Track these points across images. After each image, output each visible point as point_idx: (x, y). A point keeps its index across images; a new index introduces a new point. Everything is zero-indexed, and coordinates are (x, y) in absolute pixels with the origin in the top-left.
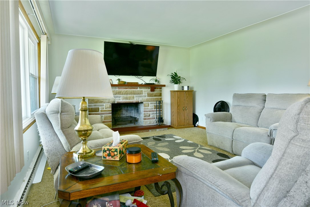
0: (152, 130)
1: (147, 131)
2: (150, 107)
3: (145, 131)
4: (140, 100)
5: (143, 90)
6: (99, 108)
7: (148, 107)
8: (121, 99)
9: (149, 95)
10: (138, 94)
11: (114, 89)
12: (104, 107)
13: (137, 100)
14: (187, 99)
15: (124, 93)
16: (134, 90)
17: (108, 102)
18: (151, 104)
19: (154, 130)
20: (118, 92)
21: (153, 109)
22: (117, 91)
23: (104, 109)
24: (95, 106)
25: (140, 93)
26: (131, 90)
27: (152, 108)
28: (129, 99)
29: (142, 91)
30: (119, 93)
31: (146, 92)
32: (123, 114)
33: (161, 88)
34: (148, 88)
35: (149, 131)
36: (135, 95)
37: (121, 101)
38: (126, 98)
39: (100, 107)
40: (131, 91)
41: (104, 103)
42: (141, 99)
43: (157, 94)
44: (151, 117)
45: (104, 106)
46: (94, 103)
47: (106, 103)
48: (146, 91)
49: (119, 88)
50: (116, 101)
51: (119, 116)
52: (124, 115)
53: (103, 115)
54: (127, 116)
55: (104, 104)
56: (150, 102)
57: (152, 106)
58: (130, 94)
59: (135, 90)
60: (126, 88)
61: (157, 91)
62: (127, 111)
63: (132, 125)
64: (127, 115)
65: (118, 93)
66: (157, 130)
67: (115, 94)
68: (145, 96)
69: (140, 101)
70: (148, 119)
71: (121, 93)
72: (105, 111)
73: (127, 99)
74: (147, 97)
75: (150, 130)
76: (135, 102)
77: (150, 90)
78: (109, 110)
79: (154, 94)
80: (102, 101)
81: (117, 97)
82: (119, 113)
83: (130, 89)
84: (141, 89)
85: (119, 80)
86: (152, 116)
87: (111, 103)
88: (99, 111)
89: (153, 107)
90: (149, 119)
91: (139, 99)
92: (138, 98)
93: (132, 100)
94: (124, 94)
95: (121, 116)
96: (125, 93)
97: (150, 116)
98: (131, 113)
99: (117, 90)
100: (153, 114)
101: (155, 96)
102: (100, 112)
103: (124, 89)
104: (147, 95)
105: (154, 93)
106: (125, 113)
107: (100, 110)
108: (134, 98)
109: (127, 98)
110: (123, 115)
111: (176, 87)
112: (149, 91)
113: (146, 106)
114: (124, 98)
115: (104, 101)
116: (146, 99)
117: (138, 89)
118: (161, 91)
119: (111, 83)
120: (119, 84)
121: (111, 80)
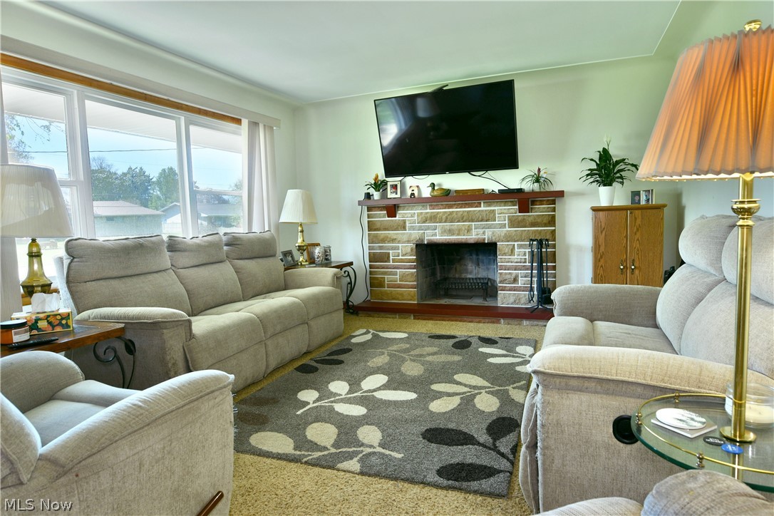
0: (507, 321)
1: (493, 322)
2: (516, 257)
3: (487, 320)
4: (486, 237)
5: (496, 208)
6: (389, 254)
7: (510, 255)
8: (437, 234)
9: (513, 223)
10: (482, 221)
11: (421, 210)
12: (400, 251)
13: (479, 236)
14: (638, 234)
15: (444, 217)
16: (470, 211)
17: (408, 242)
18: (520, 247)
19: (515, 321)
20: (428, 215)
21: (525, 262)
22: (427, 213)
23: (400, 257)
24: (381, 248)
25: (490, 217)
26: (463, 211)
27: (523, 260)
28: (458, 235)
29: (494, 210)
30: (433, 218)
31: (503, 213)
32: (469, 271)
33: (555, 200)
34: (510, 204)
35: (498, 322)
36: (473, 223)
37: (438, 237)
38: (450, 230)
39: (391, 252)
40: (461, 213)
41: (399, 242)
42: (490, 233)
43: (539, 221)
44: (520, 285)
45: (398, 249)
46: (379, 243)
47: (404, 242)
48: (505, 211)
49: (431, 205)
50: (426, 238)
51: (457, 276)
52: (471, 273)
53: (398, 270)
54: (479, 276)
55: (400, 245)
56: (516, 243)
57: (525, 254)
58: (459, 221)
59: (474, 211)
60: (450, 207)
61: (540, 211)
62: (478, 265)
63: (477, 302)
64: (478, 273)
65: (431, 218)
66: (525, 322)
67: (424, 222)
68: (504, 226)
69: (488, 239)
70: (509, 290)
71: (436, 218)
72: (402, 261)
73: (453, 234)
74: (507, 229)
75: (502, 321)
76: (472, 241)
77: (517, 207)
78: (410, 259)
79: (531, 219)
80: (395, 237)
81: (428, 228)
82: (458, 269)
83: (461, 207)
84: (489, 206)
85: (433, 185)
86: (523, 282)
87: (414, 242)
88: (388, 260)
89: (527, 257)
90: (514, 291)
91: (484, 233)
92: (481, 231)
93: (464, 235)
94: (445, 222)
95: (463, 276)
96: (447, 217)
97: (515, 280)
98: (488, 269)
99: (428, 211)
100: (526, 277)
101: (533, 225)
102: (391, 263)
103: (445, 208)
104: (507, 222)
105: (529, 216)
106: (473, 271)
107: (391, 258)
108: (469, 230)
109: (451, 232)
110: (467, 273)
111: (606, 196)
112: (513, 211)
113: (505, 254)
114: (444, 232)
115: (399, 237)
116: (505, 234)
117: (480, 207)
118: (554, 210)
119: (416, 195)
120: (433, 196)
121: (418, 186)
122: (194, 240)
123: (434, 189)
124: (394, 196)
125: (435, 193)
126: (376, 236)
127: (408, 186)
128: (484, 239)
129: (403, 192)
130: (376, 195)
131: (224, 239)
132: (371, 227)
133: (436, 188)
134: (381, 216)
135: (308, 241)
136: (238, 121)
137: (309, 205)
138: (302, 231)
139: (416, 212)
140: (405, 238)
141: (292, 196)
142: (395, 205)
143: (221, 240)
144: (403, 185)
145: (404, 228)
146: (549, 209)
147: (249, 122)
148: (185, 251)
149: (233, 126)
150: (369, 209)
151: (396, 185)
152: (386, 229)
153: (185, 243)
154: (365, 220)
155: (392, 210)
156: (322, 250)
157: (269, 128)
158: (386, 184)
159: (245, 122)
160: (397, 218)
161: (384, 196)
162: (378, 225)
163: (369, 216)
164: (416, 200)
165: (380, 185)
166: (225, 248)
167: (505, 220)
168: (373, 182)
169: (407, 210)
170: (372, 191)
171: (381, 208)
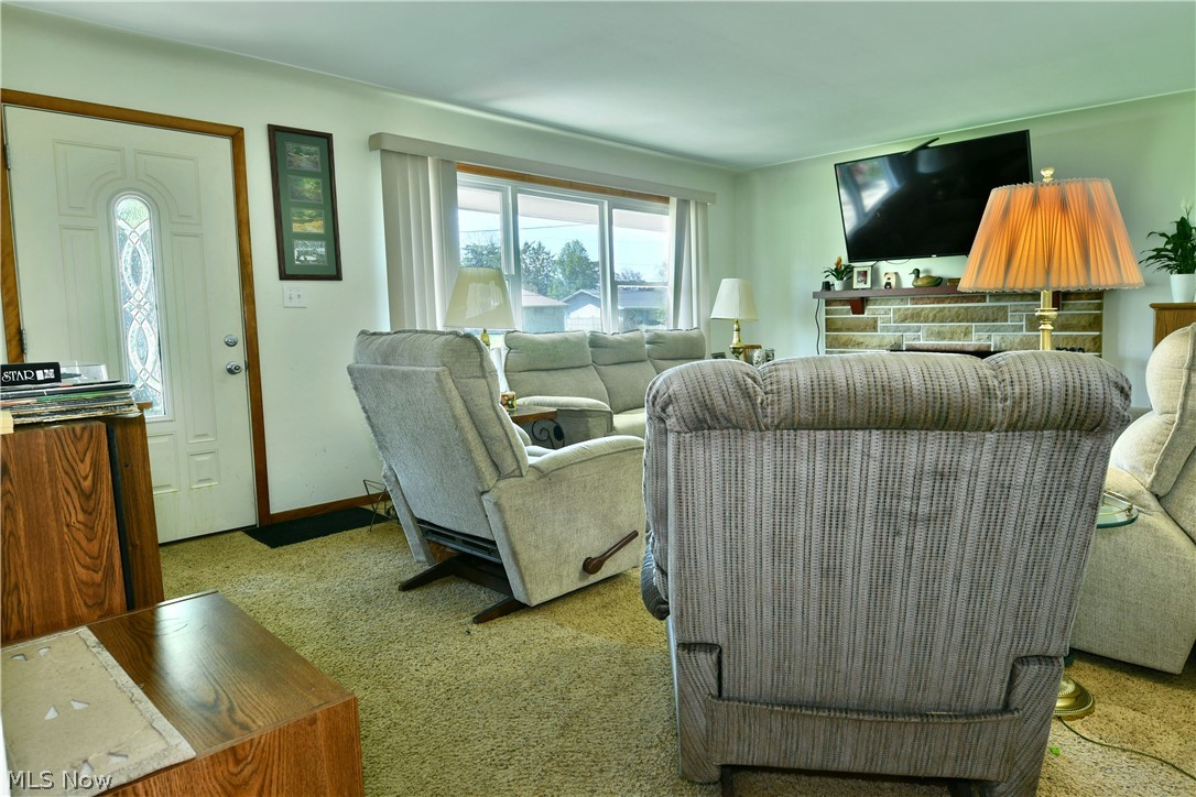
4: (992, 344)
5: (1008, 304)
8: (921, 338)
9: (1034, 324)
10: (986, 321)
11: (899, 304)
13: (982, 342)
15: (931, 315)
16: (970, 307)
17: (879, 347)
20: (909, 312)
22: (907, 309)
25: (998, 316)
26: (959, 308)
28: (951, 339)
29: (1004, 306)
30: (916, 316)
31: (1019, 311)
33: (1101, 293)
34: (1030, 298)
36: (974, 324)
37: (922, 342)
38: (938, 333)
40: (956, 309)
41: (866, 348)
42: (998, 338)
43: (1074, 322)
47: (873, 348)
48: (1022, 308)
49: (914, 299)
50: (905, 343)
58: (952, 321)
59: (976, 307)
60: (941, 301)
61: (1076, 308)
65: (912, 315)
67: (903, 321)
68: (1021, 328)
69: (995, 347)
71: (920, 316)
73: (944, 339)
74: (1025, 333)
80: (861, 340)
81: (908, 329)
83: (956, 302)
84: (999, 300)
87: (888, 347)
91: (989, 338)
92: (985, 335)
94: (933, 321)
96: (935, 316)
99: (909, 306)
103: (933, 303)
104: (1024, 323)
109: (940, 335)
111: (1179, 287)
112: (1034, 307)
114: (930, 335)
115: (867, 341)
116: (1021, 340)
117: (985, 301)
118: (1100, 307)
119: (893, 284)
120: (916, 287)
121: (896, 273)
122: (616, 336)
123: (918, 276)
124: (862, 286)
125: (920, 283)
126: (836, 338)
127: (882, 273)
128: (989, 346)
129: (875, 280)
130: (838, 285)
131: (646, 336)
132: (830, 326)
133: (921, 276)
134: (844, 313)
135: (746, 343)
136: (666, 200)
137: (749, 297)
138: (738, 330)
139: (892, 307)
140: (875, 342)
141: (728, 287)
142: (862, 298)
143: (643, 337)
144: (875, 272)
145: (875, 329)
146: (1091, 306)
147: (678, 201)
148: (606, 347)
149: (659, 205)
150: (828, 303)
151: (865, 272)
152: (849, 330)
153: (606, 339)
154: (822, 317)
155: (859, 305)
156: (763, 353)
157: (701, 205)
158: (852, 271)
159: (673, 201)
160: (865, 315)
161: (848, 286)
162: (839, 325)
163: (827, 313)
164: (893, 292)
165: (843, 272)
166: (647, 346)
167: (1021, 321)
168: (834, 267)
169: (880, 304)
170: (832, 279)
171: (843, 302)
